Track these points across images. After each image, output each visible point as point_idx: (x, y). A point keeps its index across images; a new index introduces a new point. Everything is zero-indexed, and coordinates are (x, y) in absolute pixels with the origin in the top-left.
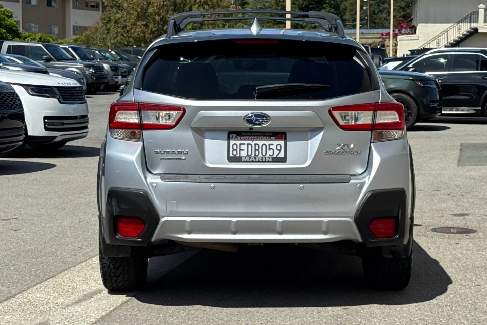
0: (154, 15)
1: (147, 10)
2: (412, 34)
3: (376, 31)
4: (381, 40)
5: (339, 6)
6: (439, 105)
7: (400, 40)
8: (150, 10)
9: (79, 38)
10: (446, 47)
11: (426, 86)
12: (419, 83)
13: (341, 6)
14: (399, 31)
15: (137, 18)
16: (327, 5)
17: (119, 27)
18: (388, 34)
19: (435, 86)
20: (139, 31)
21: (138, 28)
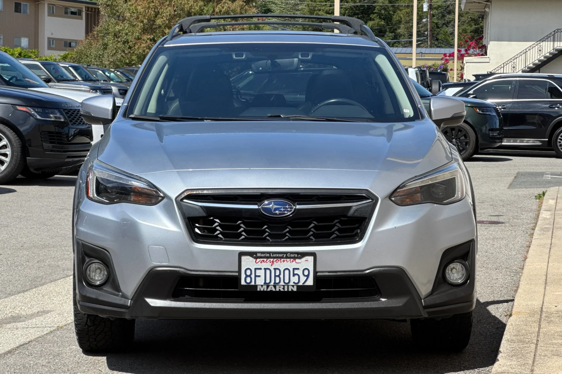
0: (163, 27)
1: (154, 21)
2: (482, 55)
3: (438, 50)
4: (443, 61)
5: (391, 17)
6: (499, 134)
7: (466, 63)
8: (159, 22)
9: (68, 54)
10: (523, 71)
11: (485, 113)
12: (478, 110)
13: (394, 17)
14: (466, 50)
15: (142, 31)
16: (375, 15)
17: (119, 42)
18: (452, 55)
19: (494, 114)
20: (144, 47)
21: (143, 43)
